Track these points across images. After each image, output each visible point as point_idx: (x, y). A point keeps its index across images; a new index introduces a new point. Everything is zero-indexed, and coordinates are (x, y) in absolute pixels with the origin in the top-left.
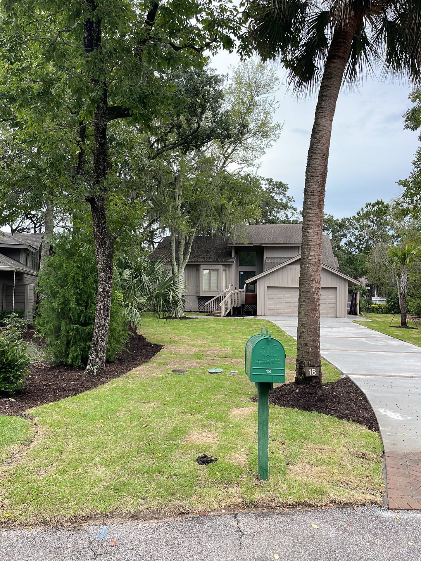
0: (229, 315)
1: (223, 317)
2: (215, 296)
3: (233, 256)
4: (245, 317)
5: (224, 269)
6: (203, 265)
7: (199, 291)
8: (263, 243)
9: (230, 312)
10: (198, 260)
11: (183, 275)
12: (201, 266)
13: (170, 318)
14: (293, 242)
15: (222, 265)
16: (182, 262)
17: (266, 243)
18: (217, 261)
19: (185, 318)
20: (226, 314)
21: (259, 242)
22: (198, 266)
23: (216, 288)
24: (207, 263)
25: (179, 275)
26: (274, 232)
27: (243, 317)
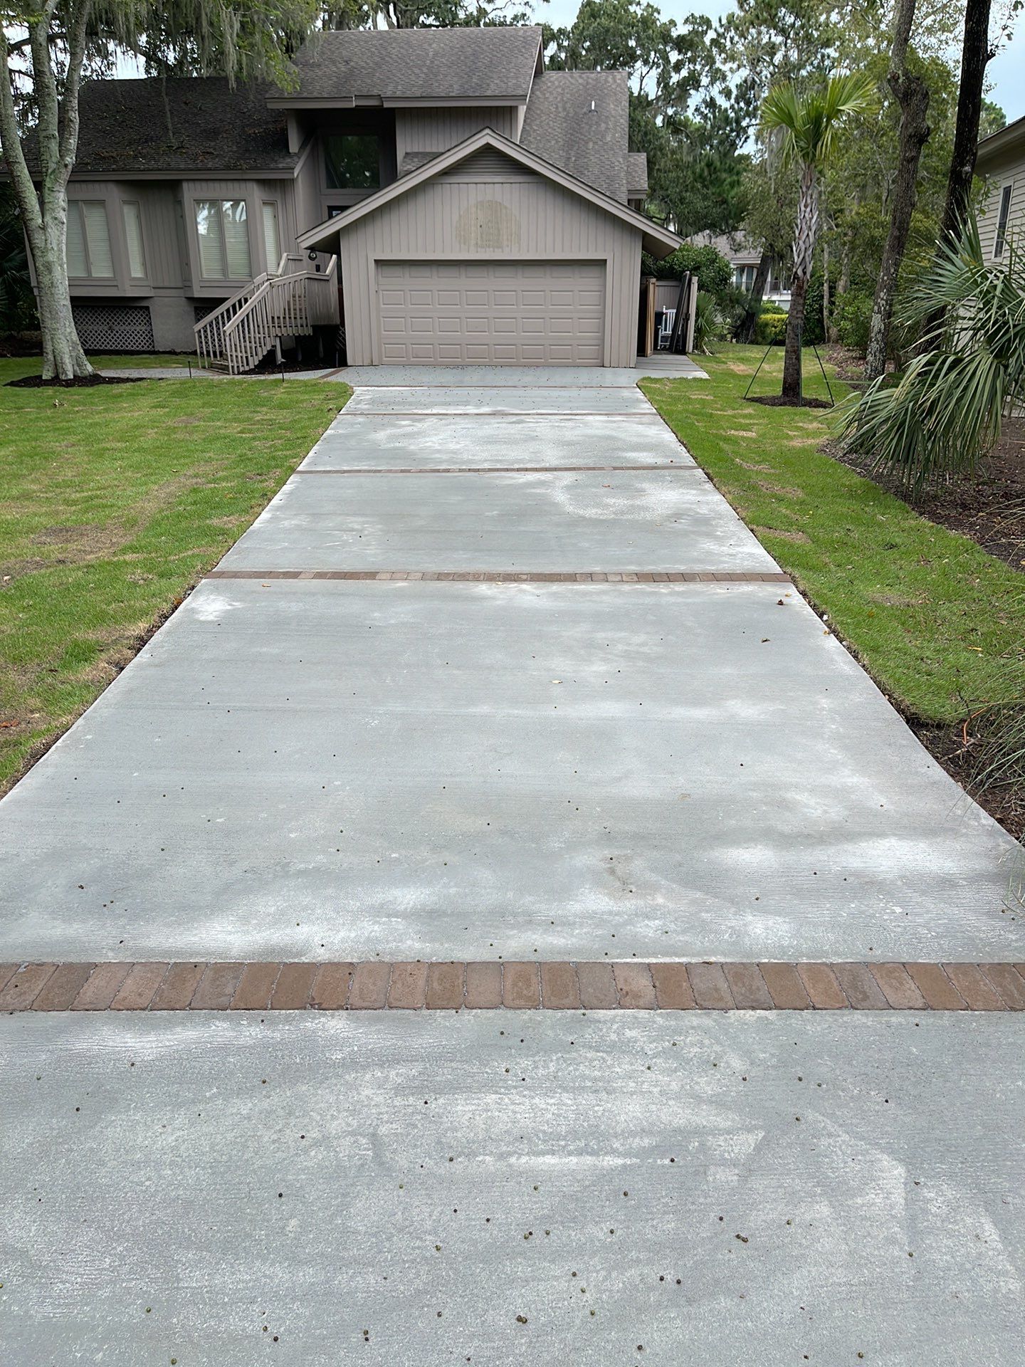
0: (267, 364)
1: (245, 373)
2: (225, 300)
3: (294, 146)
4: (287, 376)
5: (266, 197)
6: (191, 184)
7: (190, 281)
8: (389, 94)
9: (272, 353)
10: (173, 165)
11: (63, 216)
12: (185, 185)
13: (36, 381)
14: (489, 93)
15: (258, 181)
16: (52, 166)
17: (398, 94)
18: (235, 168)
19: (95, 380)
20: (254, 361)
21: (375, 92)
22: (173, 187)
23: (246, 271)
24: (206, 175)
25: (48, 218)
26: (436, 54)
27: (279, 376)
